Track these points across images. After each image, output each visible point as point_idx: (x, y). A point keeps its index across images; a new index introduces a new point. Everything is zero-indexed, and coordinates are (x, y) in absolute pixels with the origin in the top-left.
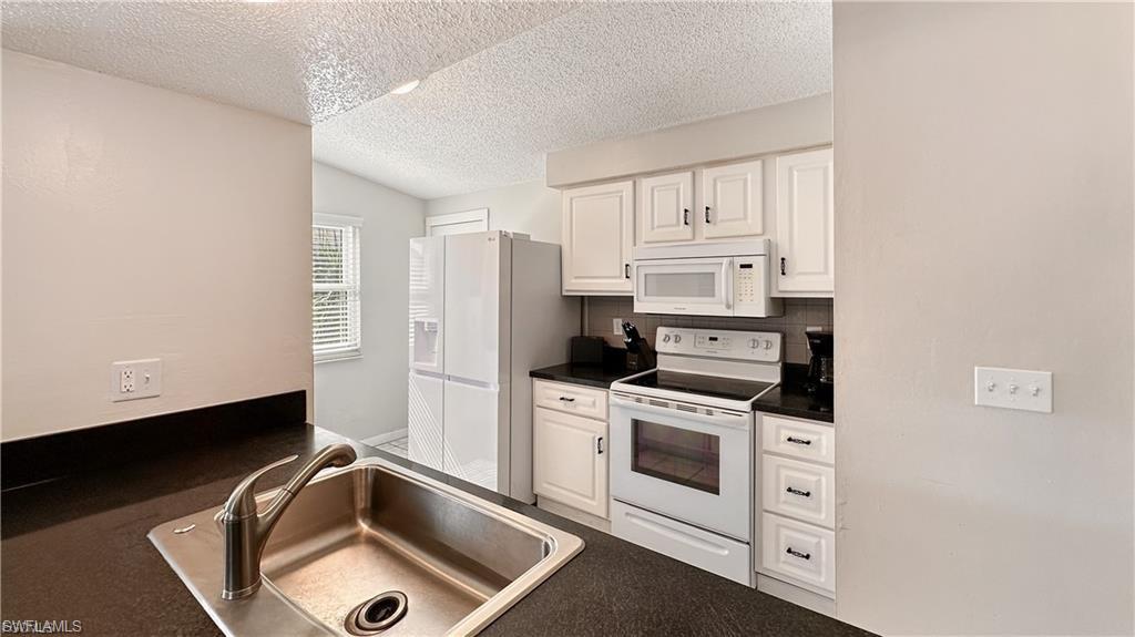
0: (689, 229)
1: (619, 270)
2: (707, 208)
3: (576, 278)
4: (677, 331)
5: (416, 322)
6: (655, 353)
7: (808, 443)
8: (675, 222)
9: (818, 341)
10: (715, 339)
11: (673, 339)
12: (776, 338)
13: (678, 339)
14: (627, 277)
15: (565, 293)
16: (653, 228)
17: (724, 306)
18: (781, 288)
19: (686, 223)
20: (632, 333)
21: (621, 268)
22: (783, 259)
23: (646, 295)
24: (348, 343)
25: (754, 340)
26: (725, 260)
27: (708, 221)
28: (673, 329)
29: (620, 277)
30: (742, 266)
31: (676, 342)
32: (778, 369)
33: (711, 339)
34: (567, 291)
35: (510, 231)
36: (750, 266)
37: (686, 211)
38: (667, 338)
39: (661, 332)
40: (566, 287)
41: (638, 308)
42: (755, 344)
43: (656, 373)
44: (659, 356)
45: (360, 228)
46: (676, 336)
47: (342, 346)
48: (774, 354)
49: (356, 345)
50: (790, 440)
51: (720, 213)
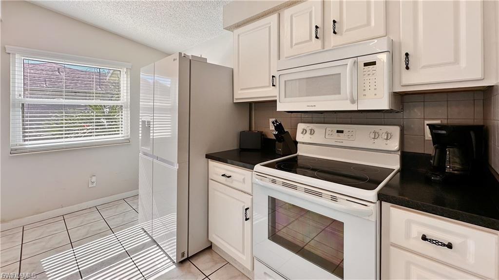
0: (319, 41)
1: (268, 81)
2: (334, 22)
3: (242, 89)
4: (312, 126)
5: (142, 121)
6: (296, 143)
7: (450, 246)
8: (308, 39)
9: (444, 132)
10: (342, 132)
11: (308, 132)
12: (396, 131)
13: (312, 132)
14: (273, 85)
15: (235, 101)
16: (292, 46)
17: (349, 102)
18: (404, 82)
19: (317, 37)
20: (279, 127)
21: (270, 78)
22: (407, 54)
23: (285, 97)
24: (123, 135)
25: (375, 132)
26: (350, 62)
27: (335, 32)
28: (308, 125)
29: (269, 86)
30: (366, 65)
31: (311, 134)
32: (397, 157)
33: (338, 132)
34: (237, 99)
35: (189, 54)
36: (374, 63)
37: (317, 27)
38: (304, 132)
39: (301, 127)
40: (235, 97)
41: (280, 107)
42: (376, 136)
43: (296, 157)
44: (298, 145)
45: (130, 69)
46: (311, 130)
47: (120, 137)
48: (394, 144)
49: (128, 136)
50: (424, 238)
51: (345, 24)
